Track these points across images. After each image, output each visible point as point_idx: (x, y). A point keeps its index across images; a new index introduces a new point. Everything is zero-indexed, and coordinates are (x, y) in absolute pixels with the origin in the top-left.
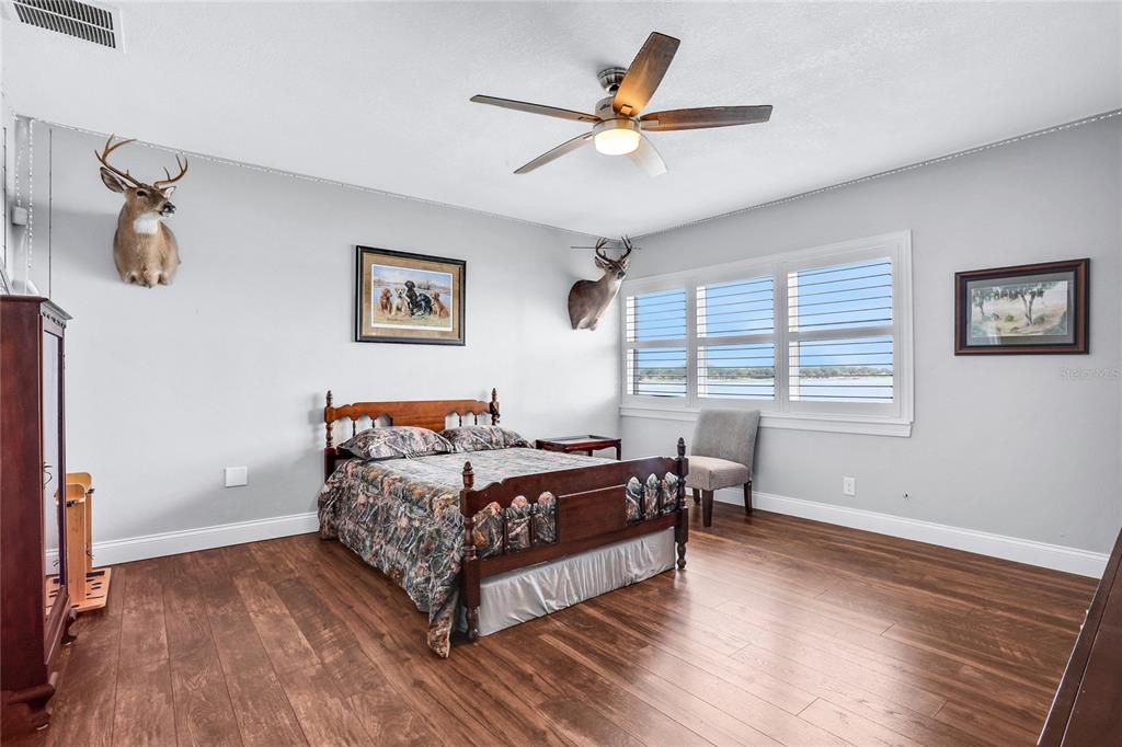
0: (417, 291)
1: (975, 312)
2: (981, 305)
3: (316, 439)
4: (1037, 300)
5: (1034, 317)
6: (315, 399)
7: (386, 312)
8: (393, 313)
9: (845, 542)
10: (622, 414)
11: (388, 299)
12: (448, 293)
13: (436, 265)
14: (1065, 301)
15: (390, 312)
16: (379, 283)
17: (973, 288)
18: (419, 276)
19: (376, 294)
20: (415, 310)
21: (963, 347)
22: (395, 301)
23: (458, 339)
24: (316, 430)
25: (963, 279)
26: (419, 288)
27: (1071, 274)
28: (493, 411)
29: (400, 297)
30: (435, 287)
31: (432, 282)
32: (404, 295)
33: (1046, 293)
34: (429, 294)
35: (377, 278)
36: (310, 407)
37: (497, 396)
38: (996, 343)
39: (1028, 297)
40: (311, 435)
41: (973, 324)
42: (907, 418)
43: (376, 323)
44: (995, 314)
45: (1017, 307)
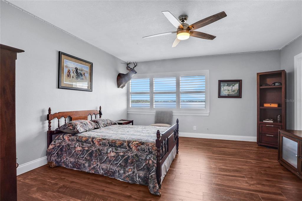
0: (79, 71)
1: (222, 89)
2: (223, 87)
3: (43, 127)
4: (233, 87)
5: (233, 90)
6: (43, 111)
7: (69, 78)
8: (71, 78)
9: (198, 141)
10: (128, 113)
11: (69, 73)
12: (87, 73)
13: (84, 63)
14: (238, 88)
15: (70, 78)
16: (67, 67)
17: (222, 84)
18: (79, 66)
19: (66, 71)
20: (78, 78)
21: (220, 96)
22: (72, 74)
23: (90, 89)
24: (43, 124)
25: (220, 82)
26: (79, 70)
27: (239, 82)
28: (100, 114)
29: (73, 73)
30: (84, 71)
31: (83, 69)
32: (75, 72)
33: (235, 86)
34: (82, 73)
35: (66, 65)
36: (41, 114)
37: (101, 109)
38: (227, 95)
39: (232, 86)
40: (41, 126)
41: (222, 91)
42: (208, 112)
43: (65, 82)
44: (226, 90)
45: (230, 88)
